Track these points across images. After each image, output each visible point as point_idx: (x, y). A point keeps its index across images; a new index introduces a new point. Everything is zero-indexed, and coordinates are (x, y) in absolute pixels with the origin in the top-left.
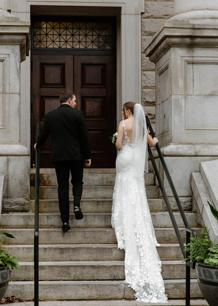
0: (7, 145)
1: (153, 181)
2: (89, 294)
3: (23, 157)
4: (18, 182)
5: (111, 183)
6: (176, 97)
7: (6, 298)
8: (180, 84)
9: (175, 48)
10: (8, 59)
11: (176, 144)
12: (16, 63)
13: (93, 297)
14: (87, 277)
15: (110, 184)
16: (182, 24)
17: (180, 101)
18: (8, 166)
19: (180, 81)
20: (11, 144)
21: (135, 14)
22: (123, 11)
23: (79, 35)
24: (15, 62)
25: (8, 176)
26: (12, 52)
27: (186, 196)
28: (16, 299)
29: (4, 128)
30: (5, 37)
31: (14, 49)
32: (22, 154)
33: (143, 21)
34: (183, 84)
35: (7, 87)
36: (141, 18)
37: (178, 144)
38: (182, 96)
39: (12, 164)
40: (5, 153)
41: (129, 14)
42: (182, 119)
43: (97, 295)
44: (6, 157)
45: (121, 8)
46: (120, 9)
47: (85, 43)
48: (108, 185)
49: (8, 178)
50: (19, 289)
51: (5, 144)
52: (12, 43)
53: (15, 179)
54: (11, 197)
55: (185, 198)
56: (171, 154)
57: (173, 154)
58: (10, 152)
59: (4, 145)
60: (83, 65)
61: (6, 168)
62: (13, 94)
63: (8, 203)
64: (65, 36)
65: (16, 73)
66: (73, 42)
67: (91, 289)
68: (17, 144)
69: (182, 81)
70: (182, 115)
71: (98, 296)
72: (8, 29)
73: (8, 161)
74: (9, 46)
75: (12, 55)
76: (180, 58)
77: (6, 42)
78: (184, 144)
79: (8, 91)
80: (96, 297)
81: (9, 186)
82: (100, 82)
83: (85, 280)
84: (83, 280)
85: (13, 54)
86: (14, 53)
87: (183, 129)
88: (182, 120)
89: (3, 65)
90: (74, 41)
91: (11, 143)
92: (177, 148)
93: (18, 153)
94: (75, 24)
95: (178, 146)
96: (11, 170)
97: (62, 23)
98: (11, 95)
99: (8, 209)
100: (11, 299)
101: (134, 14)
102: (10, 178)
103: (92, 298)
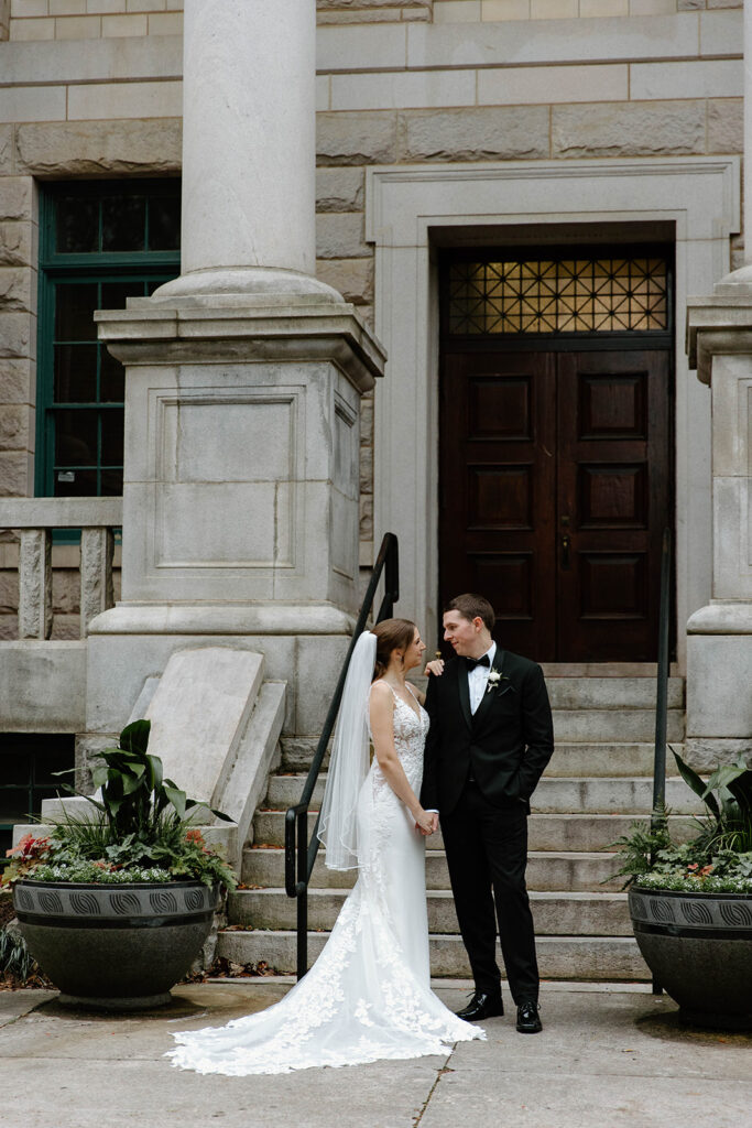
0: (297, 608)
1: (681, 698)
2: (439, 963)
3: (332, 637)
4: (321, 698)
5: (571, 702)
6: (723, 481)
7: (246, 966)
8: (736, 449)
9: (721, 357)
10: (301, 396)
11: (724, 603)
12: (322, 406)
13: (448, 970)
14: (446, 926)
15: (568, 705)
16: (735, 298)
17: (736, 494)
18: (296, 658)
19: (736, 442)
20: (307, 605)
21: (714, 239)
22: (680, 233)
23: (575, 296)
24: (318, 405)
25: (296, 683)
26: (312, 381)
27: (744, 735)
28: (267, 969)
29: (290, 565)
30: (294, 346)
31: (316, 372)
32: (331, 629)
33: (736, 257)
34: (742, 449)
35: (301, 465)
36: (731, 249)
37: (729, 603)
38: (741, 480)
39: (306, 655)
40: (289, 627)
41: (697, 240)
42: (740, 537)
43: (458, 966)
44: (291, 638)
45: (674, 222)
46: (672, 225)
47: (591, 316)
48: (562, 709)
49: (297, 688)
50: (275, 945)
51: (294, 605)
52: (313, 357)
53: (314, 692)
54: (303, 736)
55: (741, 741)
56: (704, 628)
57: (711, 628)
58: (302, 625)
59: (291, 609)
60: (582, 377)
61: (292, 665)
62: (314, 483)
63: (296, 749)
64: (536, 300)
65: (322, 431)
66: (557, 314)
67: (442, 952)
68: (322, 605)
69: (741, 441)
70: (741, 528)
71: (461, 969)
72: (299, 326)
73: (297, 646)
74: (305, 366)
75: (312, 388)
76: (736, 382)
77: (297, 357)
78: (746, 603)
79: (301, 476)
80: (454, 971)
81: (299, 709)
82: (631, 424)
83: (442, 934)
84: (437, 933)
85: (314, 384)
86: (316, 381)
87: (744, 563)
88: (742, 541)
89: (292, 413)
90: (560, 311)
91: (306, 602)
92: (723, 614)
93: (321, 628)
94: (563, 266)
95: (726, 607)
96: (304, 670)
97: (528, 264)
98: (309, 484)
99: (295, 763)
100: (255, 969)
101: (710, 237)
102: (301, 688)
103: (445, 973)
